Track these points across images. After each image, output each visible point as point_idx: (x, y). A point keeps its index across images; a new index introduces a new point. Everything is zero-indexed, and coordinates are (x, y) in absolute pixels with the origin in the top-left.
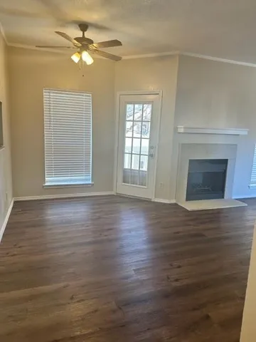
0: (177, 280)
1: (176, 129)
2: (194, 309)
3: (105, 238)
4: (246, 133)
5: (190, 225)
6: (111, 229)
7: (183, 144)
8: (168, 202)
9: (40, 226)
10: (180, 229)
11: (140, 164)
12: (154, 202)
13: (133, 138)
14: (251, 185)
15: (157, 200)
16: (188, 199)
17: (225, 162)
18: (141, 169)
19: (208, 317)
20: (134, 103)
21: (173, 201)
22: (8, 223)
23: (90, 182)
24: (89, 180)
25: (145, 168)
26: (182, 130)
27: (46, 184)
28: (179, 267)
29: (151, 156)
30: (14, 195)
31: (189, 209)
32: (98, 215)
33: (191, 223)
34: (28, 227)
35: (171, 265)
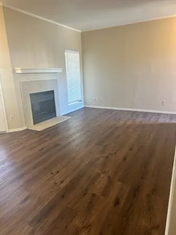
0: (62, 182)
2: (84, 195)
4: (61, 71)
5: (46, 141)
7: (22, 82)
8: (21, 130)
14: (69, 105)
15: (11, 131)
16: (35, 123)
17: (52, 92)
19: (94, 195)
21: (25, 128)
26: (20, 72)
28: (58, 172)
31: (39, 130)
33: (46, 139)
35: (52, 174)
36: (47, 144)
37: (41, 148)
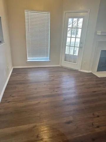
0: (98, 127)
1: (96, 33)
3: (56, 93)
5: (100, 87)
6: (58, 88)
8: (87, 72)
9: (23, 83)
10: (96, 89)
11: (74, 51)
12: (80, 72)
13: (71, 37)
15: (82, 71)
16: (98, 70)
18: (74, 54)
20: (73, 17)
21: (90, 72)
22: (9, 81)
23: (48, 60)
24: (48, 59)
25: (77, 54)
26: (100, 34)
27: (28, 61)
28: (98, 116)
29: (80, 47)
30: (13, 65)
31: (99, 76)
32: (52, 78)
33: (101, 85)
34: (17, 84)
35: (94, 115)
36: (100, 89)
37: (95, 90)
